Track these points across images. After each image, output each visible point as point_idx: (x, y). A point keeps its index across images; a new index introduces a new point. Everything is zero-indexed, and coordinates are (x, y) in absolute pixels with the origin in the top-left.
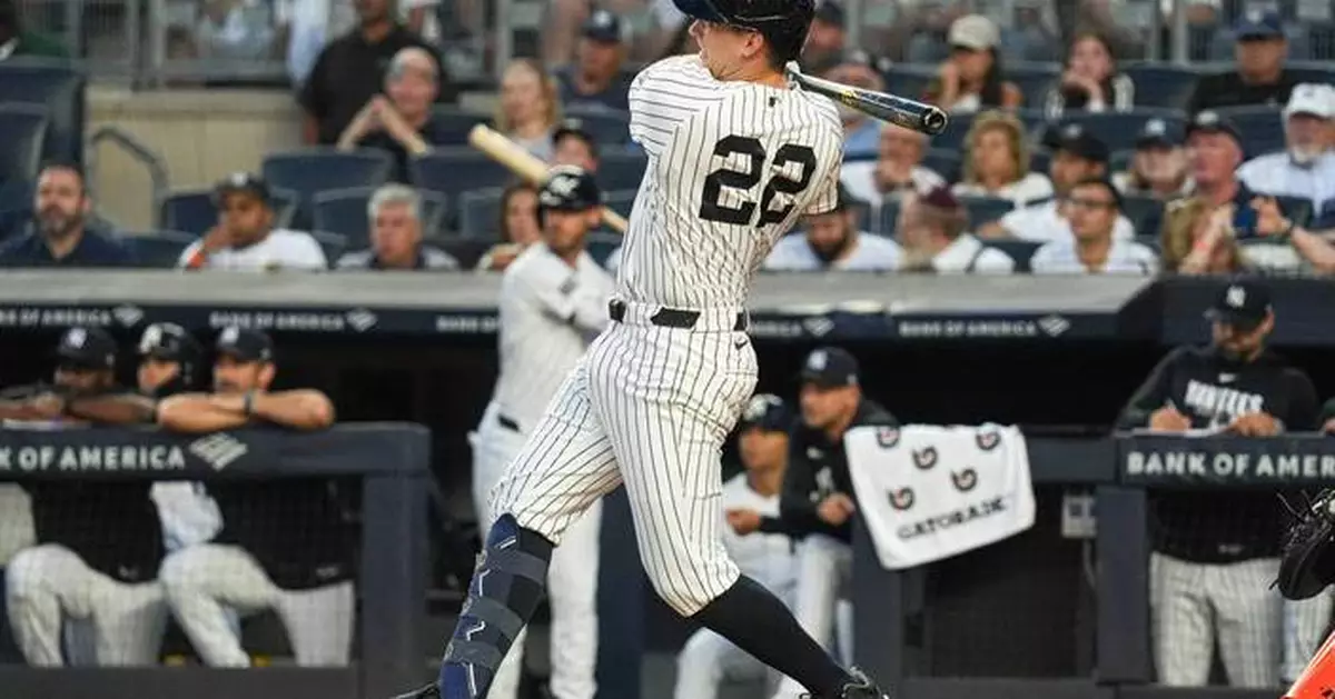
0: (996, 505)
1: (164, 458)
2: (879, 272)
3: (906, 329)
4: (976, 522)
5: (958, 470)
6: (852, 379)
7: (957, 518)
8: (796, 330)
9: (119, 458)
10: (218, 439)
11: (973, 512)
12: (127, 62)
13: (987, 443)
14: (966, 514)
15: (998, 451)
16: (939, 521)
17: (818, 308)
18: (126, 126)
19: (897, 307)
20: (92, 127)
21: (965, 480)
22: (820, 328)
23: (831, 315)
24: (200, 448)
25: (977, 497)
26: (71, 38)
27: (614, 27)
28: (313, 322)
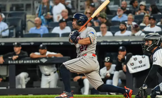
0: (145, 65)
1: (37, 61)
2: (128, 36)
3: (132, 43)
4: (142, 67)
5: (140, 61)
6: (125, 50)
7: (139, 67)
8: (118, 44)
9: (31, 62)
10: (43, 59)
11: (142, 66)
12: (31, 11)
13: (143, 57)
14: (141, 66)
15: (145, 58)
16: (137, 67)
17: (120, 41)
18: (31, 19)
19: (131, 40)
20: (27, 20)
21: (141, 62)
22: (121, 43)
23: (122, 42)
24: (42, 60)
25: (142, 64)
26: (24, 8)
27: (94, 5)
28: (55, 44)
